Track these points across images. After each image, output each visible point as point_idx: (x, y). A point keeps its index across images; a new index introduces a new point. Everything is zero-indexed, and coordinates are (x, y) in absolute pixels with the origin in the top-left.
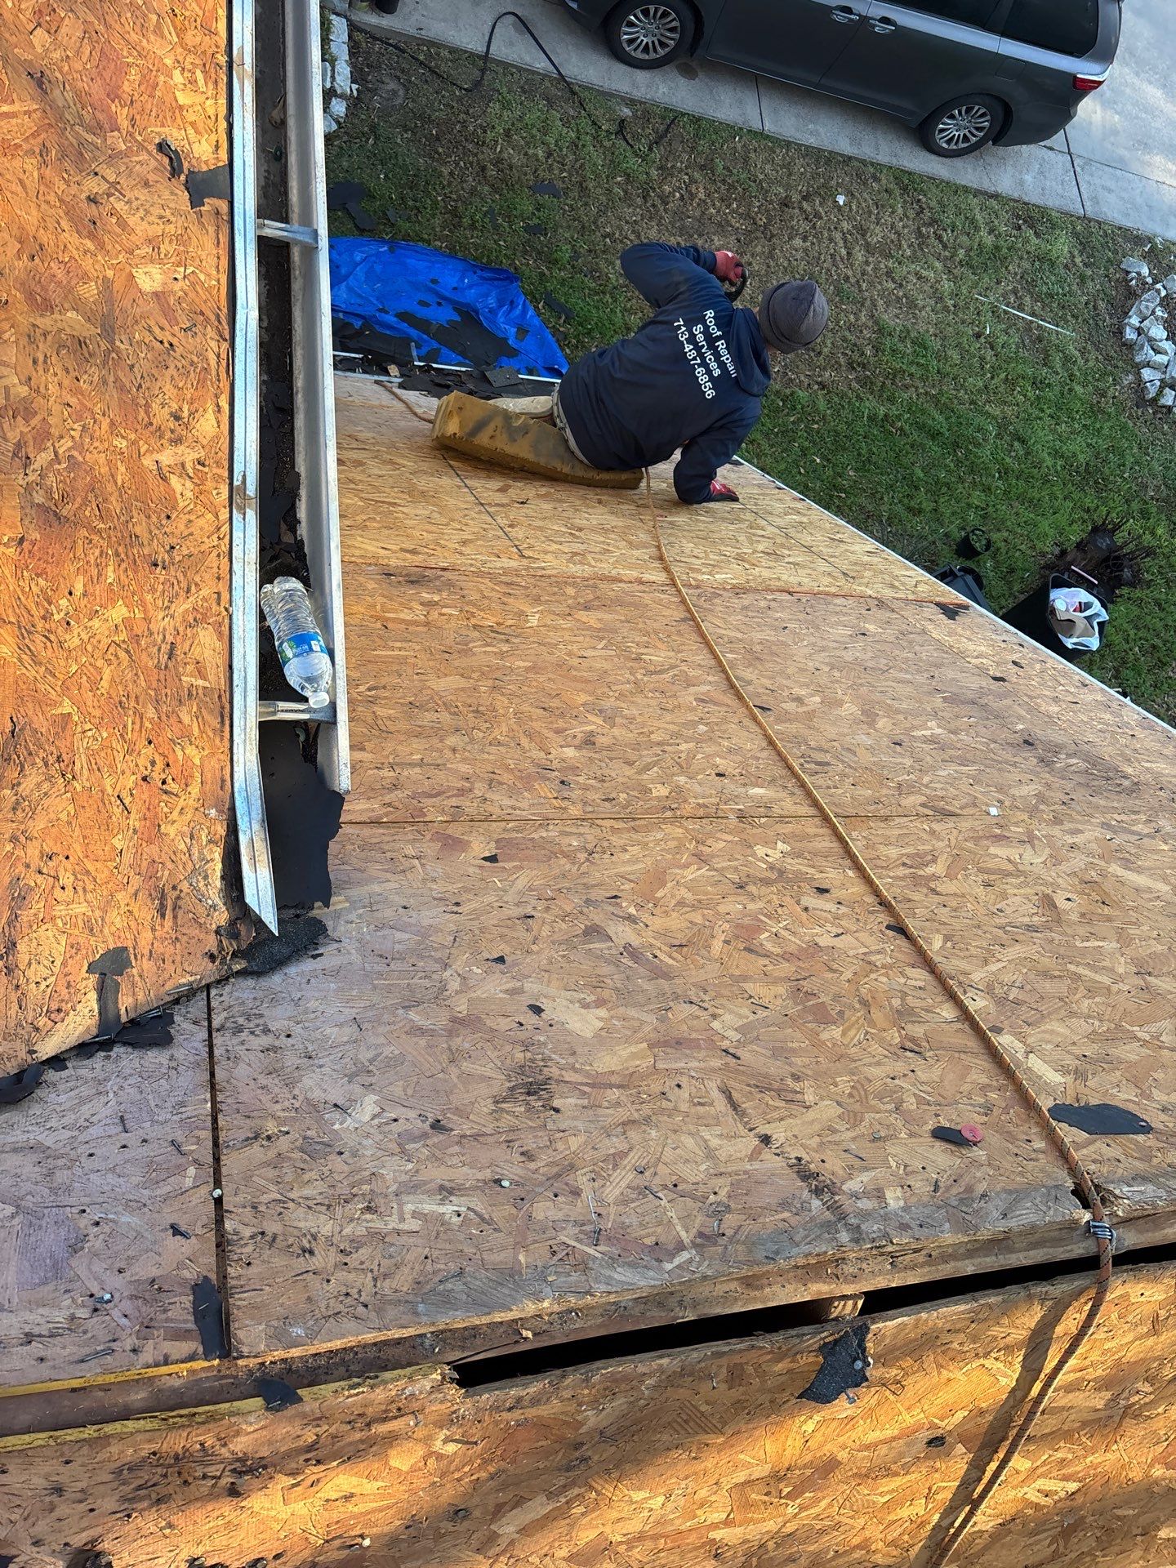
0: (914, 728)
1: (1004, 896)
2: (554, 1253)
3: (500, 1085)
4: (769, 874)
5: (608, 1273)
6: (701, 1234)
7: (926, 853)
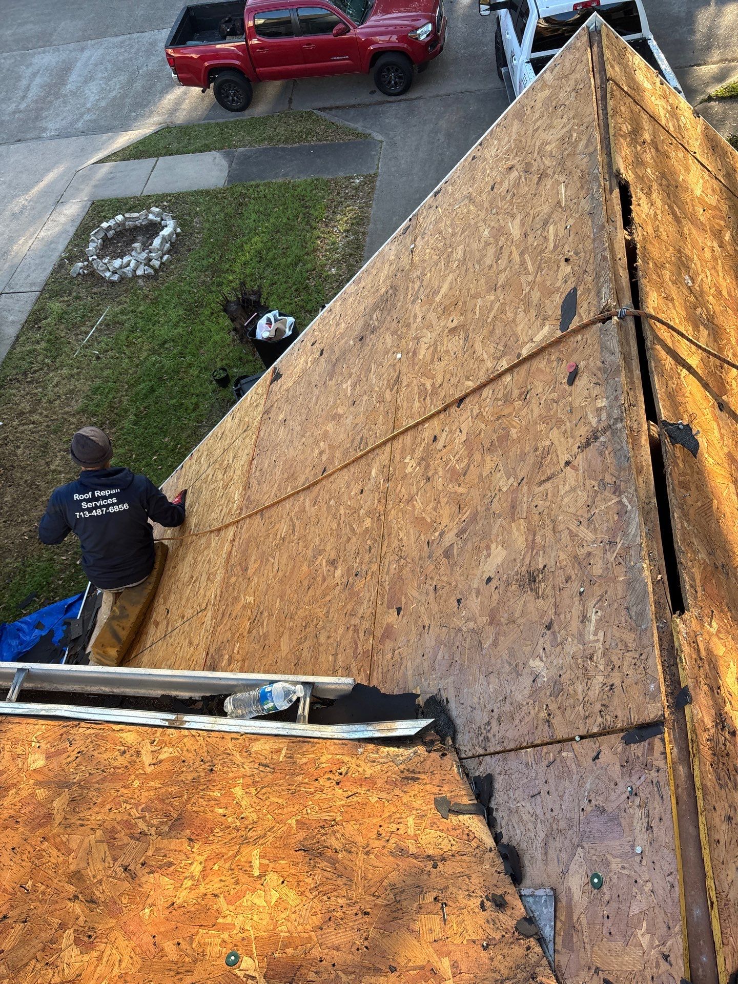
0: (345, 395)
1: (447, 352)
2: (620, 563)
3: (529, 596)
4: (423, 466)
5: (631, 537)
6: (614, 493)
7: (419, 389)
